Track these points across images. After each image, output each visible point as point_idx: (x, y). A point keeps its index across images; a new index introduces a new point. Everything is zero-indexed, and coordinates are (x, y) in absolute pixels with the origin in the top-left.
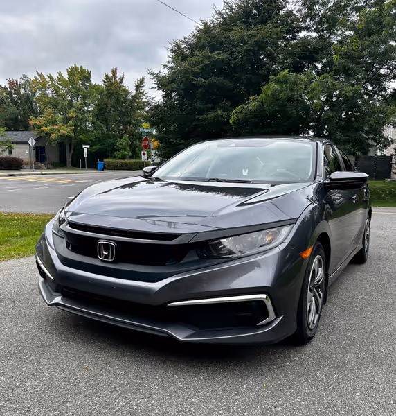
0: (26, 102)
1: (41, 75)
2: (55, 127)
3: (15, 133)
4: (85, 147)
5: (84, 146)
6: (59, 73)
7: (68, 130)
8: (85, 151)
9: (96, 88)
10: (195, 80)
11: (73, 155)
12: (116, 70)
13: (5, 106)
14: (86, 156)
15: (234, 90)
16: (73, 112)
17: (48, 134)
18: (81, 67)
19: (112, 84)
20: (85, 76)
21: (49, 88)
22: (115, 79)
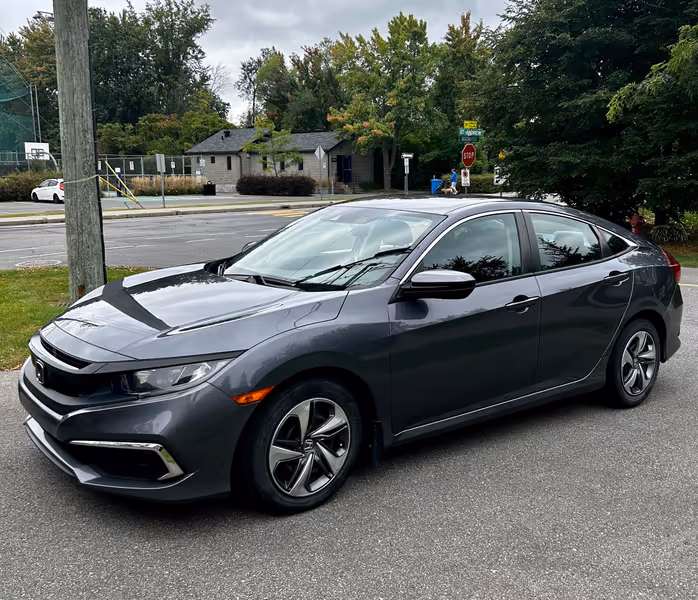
0: (328, 83)
1: (346, 38)
2: (366, 124)
3: (308, 135)
4: (407, 157)
5: (404, 155)
6: (375, 31)
7: (384, 128)
8: (406, 163)
9: (434, 51)
10: (554, 38)
11: (393, 170)
12: (468, 15)
13: (297, 92)
14: (407, 171)
15: (635, 48)
16: (394, 96)
17: (354, 136)
18: (411, 16)
19: (461, 41)
20: (415, 33)
21: (358, 58)
22: (467, 32)
